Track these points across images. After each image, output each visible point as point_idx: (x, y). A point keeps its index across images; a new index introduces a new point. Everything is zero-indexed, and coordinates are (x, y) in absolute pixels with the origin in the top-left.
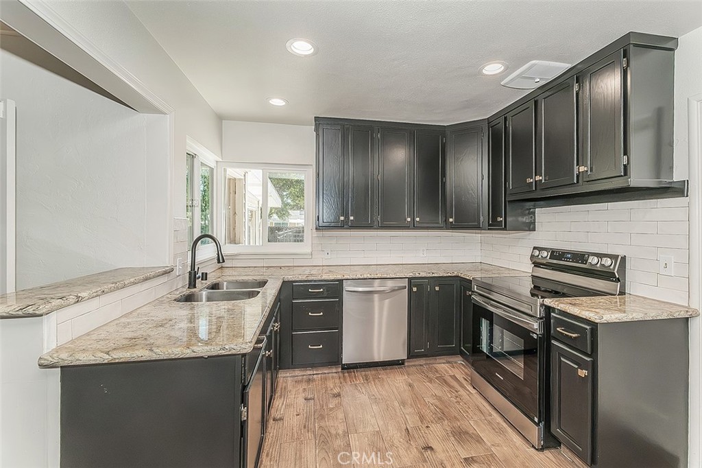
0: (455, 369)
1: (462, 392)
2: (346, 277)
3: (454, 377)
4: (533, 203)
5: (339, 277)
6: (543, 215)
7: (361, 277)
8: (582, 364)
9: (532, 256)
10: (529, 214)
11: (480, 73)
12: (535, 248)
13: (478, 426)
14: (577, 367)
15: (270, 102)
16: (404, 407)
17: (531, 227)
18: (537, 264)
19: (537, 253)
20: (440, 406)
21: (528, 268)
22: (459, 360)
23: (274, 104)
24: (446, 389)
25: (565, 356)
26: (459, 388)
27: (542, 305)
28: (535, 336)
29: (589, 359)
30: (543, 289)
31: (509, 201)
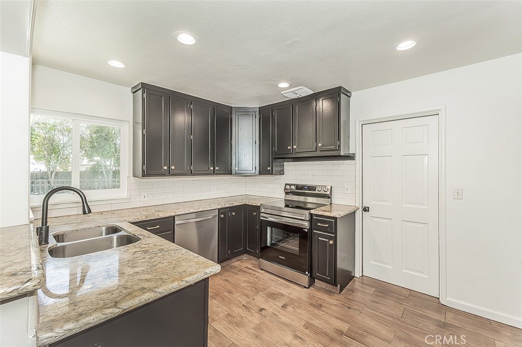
0: (245, 263)
1: (257, 274)
2: (178, 213)
3: (247, 267)
4: (282, 160)
5: (173, 214)
6: (289, 166)
7: (188, 212)
8: (330, 238)
9: (285, 189)
10: (280, 165)
11: (277, 86)
12: (286, 184)
13: (277, 288)
14: (327, 240)
15: (109, 62)
16: (232, 294)
17: (282, 173)
18: (287, 193)
19: (288, 187)
20: (252, 286)
21: (282, 195)
22: (245, 257)
23: (111, 65)
24: (248, 275)
25: (321, 237)
26: (255, 273)
27: (310, 213)
28: (306, 230)
29: (333, 235)
30: (290, 206)
31: (274, 158)
